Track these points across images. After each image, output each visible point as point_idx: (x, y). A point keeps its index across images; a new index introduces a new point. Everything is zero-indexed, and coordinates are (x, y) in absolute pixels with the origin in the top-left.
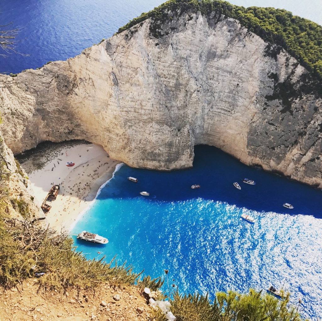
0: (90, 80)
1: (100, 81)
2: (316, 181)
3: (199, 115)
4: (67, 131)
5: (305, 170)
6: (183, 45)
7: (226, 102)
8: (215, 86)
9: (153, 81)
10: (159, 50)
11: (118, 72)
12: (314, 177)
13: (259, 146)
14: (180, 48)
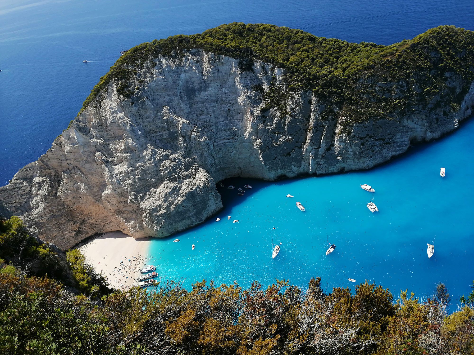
0: (76, 169)
1: (87, 166)
2: (340, 167)
3: (206, 154)
4: (73, 233)
5: (326, 161)
6: (158, 93)
7: (225, 130)
8: (208, 119)
9: (145, 142)
10: (136, 108)
11: (103, 148)
12: (337, 163)
13: (275, 158)
14: (156, 98)
